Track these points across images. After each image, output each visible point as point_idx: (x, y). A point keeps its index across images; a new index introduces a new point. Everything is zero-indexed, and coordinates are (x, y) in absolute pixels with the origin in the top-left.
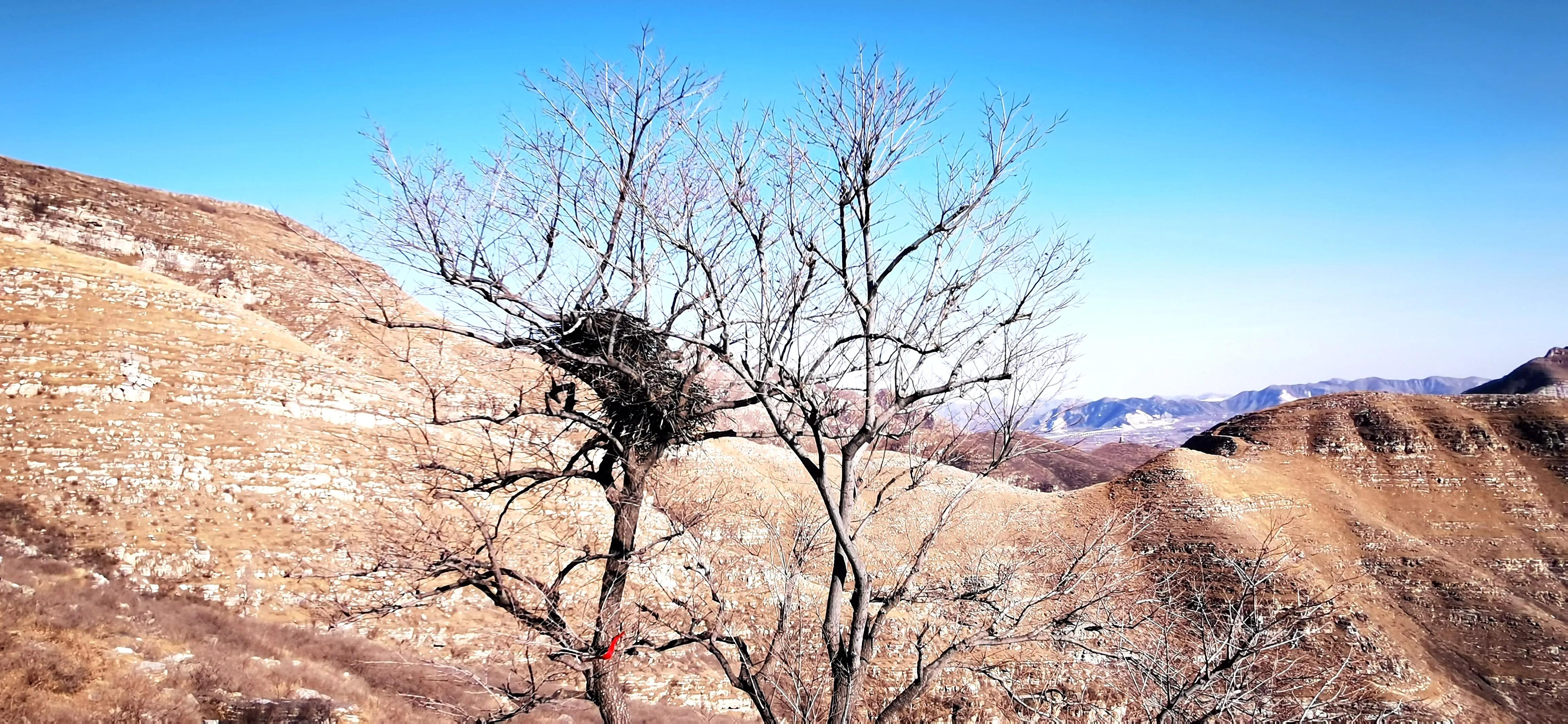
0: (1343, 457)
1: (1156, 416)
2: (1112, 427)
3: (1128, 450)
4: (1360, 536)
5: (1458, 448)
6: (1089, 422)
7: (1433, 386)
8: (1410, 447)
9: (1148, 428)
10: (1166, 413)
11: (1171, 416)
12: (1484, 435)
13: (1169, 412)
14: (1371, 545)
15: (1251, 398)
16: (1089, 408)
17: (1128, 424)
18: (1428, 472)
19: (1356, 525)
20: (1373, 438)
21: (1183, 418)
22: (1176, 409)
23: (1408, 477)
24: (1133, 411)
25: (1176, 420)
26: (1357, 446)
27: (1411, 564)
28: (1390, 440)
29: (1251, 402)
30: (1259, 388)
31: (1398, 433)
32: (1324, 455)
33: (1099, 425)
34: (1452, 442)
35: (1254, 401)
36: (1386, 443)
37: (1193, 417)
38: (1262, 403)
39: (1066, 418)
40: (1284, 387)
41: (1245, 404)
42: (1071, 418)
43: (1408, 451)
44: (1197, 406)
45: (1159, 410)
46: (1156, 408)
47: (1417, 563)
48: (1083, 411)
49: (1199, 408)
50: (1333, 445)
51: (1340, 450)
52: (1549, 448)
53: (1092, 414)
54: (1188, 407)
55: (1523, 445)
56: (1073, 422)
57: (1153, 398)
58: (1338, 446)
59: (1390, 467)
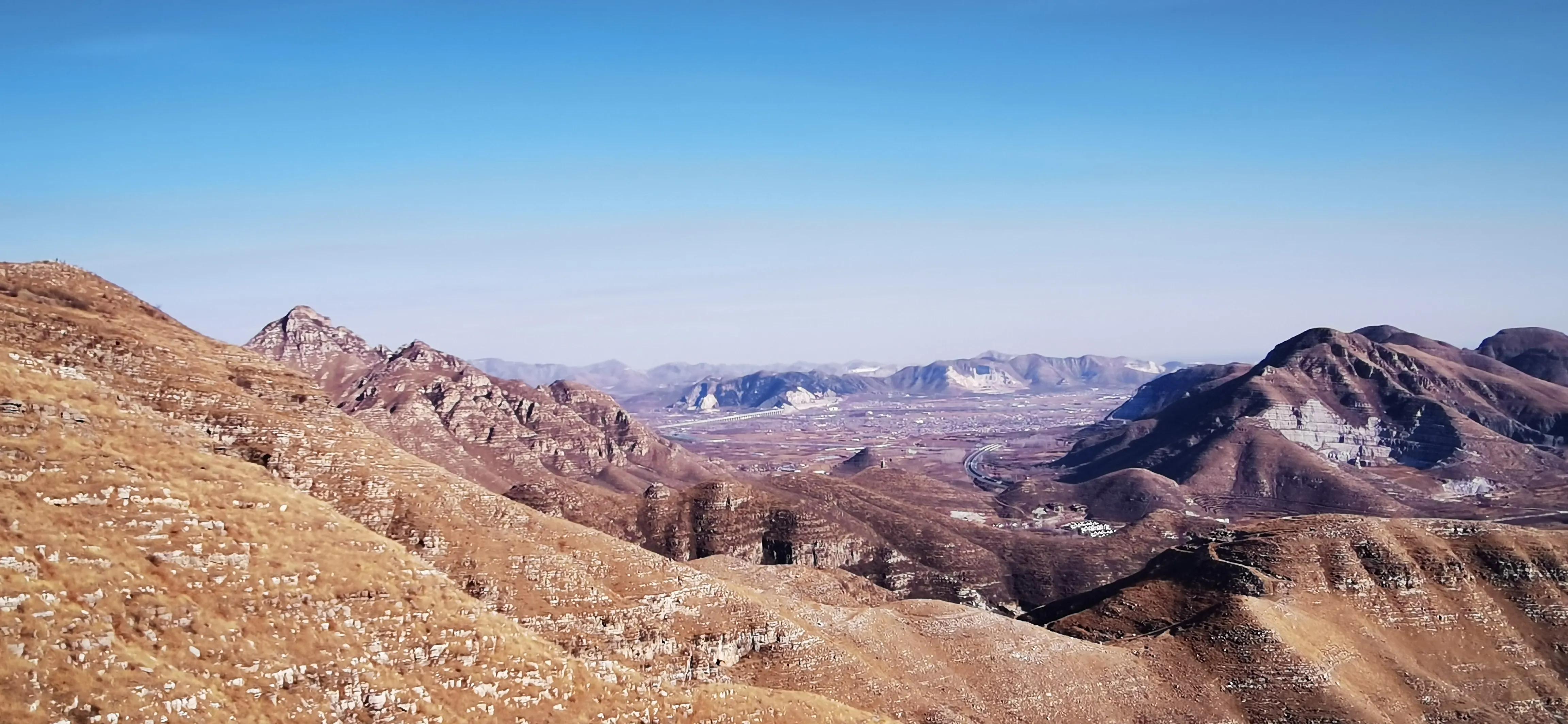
0: (1360, 595)
1: (818, 394)
2: (772, 408)
3: (892, 477)
4: (1413, 688)
5: (1443, 581)
6: (744, 400)
7: (1087, 366)
8: (1410, 582)
9: (811, 408)
10: (829, 391)
11: (834, 394)
12: (1460, 567)
13: (832, 390)
14: (1427, 699)
15: (917, 374)
16: (744, 383)
17: (790, 404)
18: (1429, 609)
19: (1406, 676)
20: (1378, 572)
21: (847, 397)
22: (838, 386)
23: (1416, 616)
24: (794, 388)
25: (840, 399)
26: (1367, 582)
27: (1464, 718)
28: (1394, 575)
29: (916, 379)
30: (925, 362)
31: (1399, 568)
32: (1344, 592)
33: (756, 404)
34: (1437, 574)
35: (920, 378)
36: (1390, 578)
37: (857, 396)
38: (928, 380)
39: (717, 394)
40: (950, 363)
41: (911, 381)
42: (723, 394)
43: (1409, 587)
44: (860, 382)
45: (821, 387)
46: (818, 385)
47: (1469, 716)
48: (737, 386)
49: (863, 385)
50: (1350, 581)
51: (1356, 587)
52: (1505, 579)
53: (747, 391)
54: (850, 384)
55: (1484, 575)
56: (725, 400)
57: (812, 373)
58: (1353, 583)
59: (1400, 604)
